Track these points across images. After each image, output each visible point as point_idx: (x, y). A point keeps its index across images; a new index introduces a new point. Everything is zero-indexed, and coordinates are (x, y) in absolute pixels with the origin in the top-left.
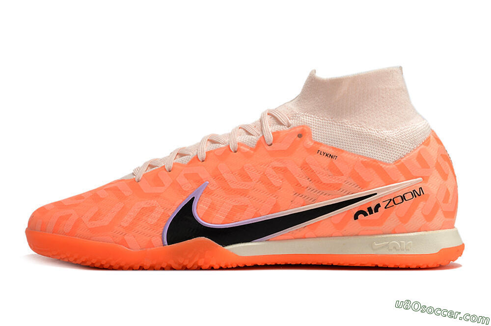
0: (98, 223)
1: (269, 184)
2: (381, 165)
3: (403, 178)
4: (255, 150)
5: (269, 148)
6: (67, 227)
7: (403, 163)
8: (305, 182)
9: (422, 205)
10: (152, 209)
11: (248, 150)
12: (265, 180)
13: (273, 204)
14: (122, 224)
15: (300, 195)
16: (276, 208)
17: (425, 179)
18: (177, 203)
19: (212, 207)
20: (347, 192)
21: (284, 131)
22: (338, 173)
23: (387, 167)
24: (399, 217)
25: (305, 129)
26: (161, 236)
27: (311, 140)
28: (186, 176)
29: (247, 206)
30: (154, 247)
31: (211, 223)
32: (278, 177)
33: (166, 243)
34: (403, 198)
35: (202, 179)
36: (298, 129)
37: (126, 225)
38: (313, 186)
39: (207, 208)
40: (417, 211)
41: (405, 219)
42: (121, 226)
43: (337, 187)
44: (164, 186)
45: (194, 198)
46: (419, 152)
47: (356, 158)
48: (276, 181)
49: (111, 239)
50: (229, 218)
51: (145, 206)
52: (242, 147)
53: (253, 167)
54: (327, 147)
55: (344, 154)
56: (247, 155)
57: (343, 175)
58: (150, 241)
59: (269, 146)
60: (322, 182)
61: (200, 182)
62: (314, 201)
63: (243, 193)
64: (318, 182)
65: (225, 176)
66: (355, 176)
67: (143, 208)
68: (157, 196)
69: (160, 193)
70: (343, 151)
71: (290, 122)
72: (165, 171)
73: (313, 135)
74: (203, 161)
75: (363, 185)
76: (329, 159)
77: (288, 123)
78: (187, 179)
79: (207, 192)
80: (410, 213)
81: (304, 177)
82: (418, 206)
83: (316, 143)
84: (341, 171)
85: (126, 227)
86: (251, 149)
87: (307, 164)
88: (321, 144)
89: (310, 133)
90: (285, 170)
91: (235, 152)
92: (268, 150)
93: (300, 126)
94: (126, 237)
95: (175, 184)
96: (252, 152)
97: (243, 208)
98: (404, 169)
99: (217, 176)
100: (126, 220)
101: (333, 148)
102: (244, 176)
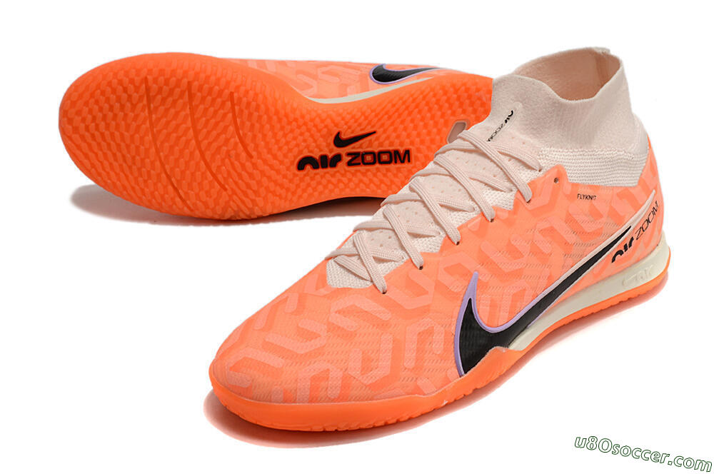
0: (377, 374)
1: (540, 254)
2: (631, 191)
3: (645, 197)
4: (515, 211)
5: (529, 206)
6: (332, 389)
7: (643, 180)
8: (571, 238)
9: (658, 221)
10: (430, 332)
11: (507, 215)
12: (535, 250)
13: (547, 278)
14: (406, 365)
15: (569, 256)
16: (550, 279)
17: (656, 189)
18: (456, 314)
19: (493, 306)
20: (608, 235)
21: (538, 178)
22: (598, 215)
23: (635, 190)
24: (644, 244)
25: (559, 169)
26: (455, 365)
27: (568, 183)
28: (449, 271)
29: (525, 289)
30: (451, 382)
31: (496, 326)
32: (546, 242)
33: (463, 373)
34: (648, 221)
35: (469, 271)
36: (552, 172)
37: (411, 365)
38: (578, 240)
39: (488, 308)
40: (655, 230)
41: (648, 242)
42: (406, 369)
43: (598, 233)
44: (427, 293)
45: (470, 299)
46: (650, 158)
47: (611, 191)
48: (546, 247)
49: (402, 391)
50: (512, 312)
51: (420, 329)
52: (498, 213)
53: (520, 237)
54: (586, 187)
55: (601, 191)
56: (509, 222)
57: (602, 217)
58: (446, 376)
59: (530, 203)
60: (586, 233)
61: (468, 274)
62: (582, 257)
63: (518, 274)
64: (582, 233)
65: (493, 258)
66: (612, 213)
67: (419, 333)
68: (426, 310)
69: (428, 306)
70: (600, 187)
71: (541, 163)
72: (415, 268)
73: (569, 175)
74: (458, 243)
75: (620, 221)
76: (589, 202)
77: (538, 165)
78: (452, 275)
79: (482, 286)
80: (651, 235)
81: (570, 232)
82: (656, 224)
83: (573, 185)
84: (601, 212)
85: (413, 369)
86: (510, 212)
87: (570, 215)
88: (579, 185)
89: (565, 173)
90: (551, 231)
91: (493, 221)
92: (530, 209)
93: (554, 168)
94: (419, 383)
95: (439, 286)
96: (512, 217)
97: (523, 293)
98: (645, 186)
99: (485, 261)
100: (409, 360)
101: (589, 186)
102: (514, 252)
